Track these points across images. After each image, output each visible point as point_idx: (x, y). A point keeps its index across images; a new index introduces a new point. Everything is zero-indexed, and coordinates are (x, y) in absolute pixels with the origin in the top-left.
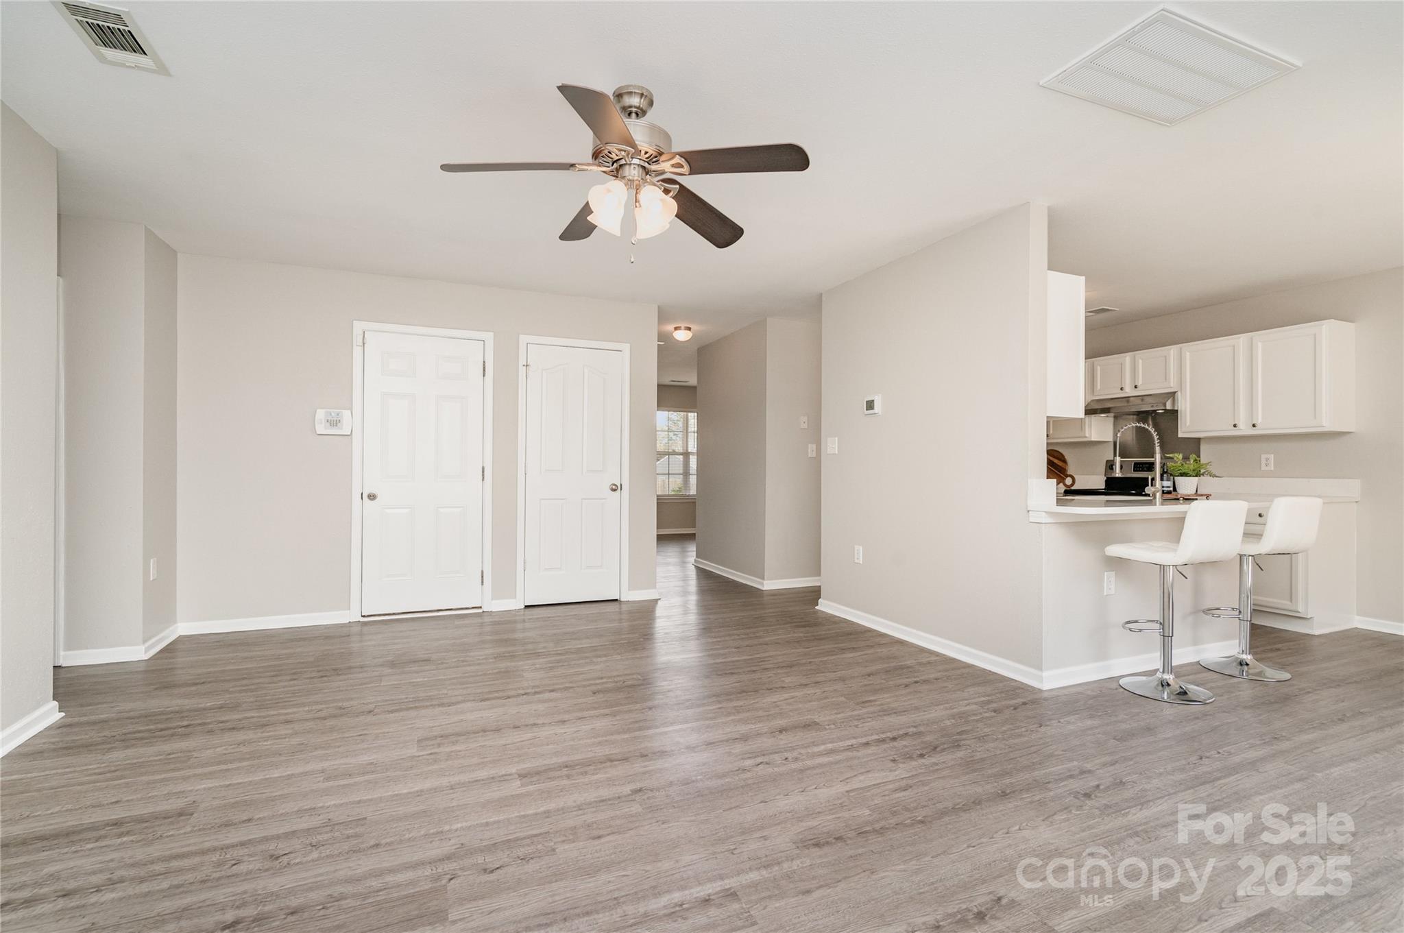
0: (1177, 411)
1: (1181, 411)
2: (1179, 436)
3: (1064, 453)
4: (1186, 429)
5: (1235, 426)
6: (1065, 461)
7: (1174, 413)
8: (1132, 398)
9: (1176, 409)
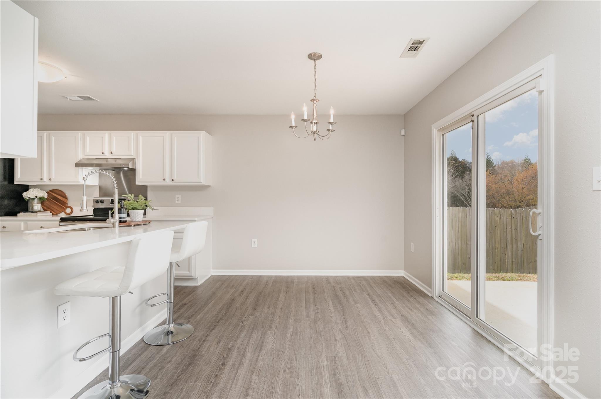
0: (135, 169)
1: (137, 169)
2: (136, 184)
3: (65, 192)
4: (140, 180)
5: (164, 180)
6: (66, 197)
7: (133, 170)
8: (109, 159)
9: (135, 168)
